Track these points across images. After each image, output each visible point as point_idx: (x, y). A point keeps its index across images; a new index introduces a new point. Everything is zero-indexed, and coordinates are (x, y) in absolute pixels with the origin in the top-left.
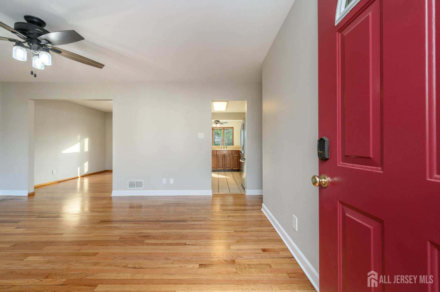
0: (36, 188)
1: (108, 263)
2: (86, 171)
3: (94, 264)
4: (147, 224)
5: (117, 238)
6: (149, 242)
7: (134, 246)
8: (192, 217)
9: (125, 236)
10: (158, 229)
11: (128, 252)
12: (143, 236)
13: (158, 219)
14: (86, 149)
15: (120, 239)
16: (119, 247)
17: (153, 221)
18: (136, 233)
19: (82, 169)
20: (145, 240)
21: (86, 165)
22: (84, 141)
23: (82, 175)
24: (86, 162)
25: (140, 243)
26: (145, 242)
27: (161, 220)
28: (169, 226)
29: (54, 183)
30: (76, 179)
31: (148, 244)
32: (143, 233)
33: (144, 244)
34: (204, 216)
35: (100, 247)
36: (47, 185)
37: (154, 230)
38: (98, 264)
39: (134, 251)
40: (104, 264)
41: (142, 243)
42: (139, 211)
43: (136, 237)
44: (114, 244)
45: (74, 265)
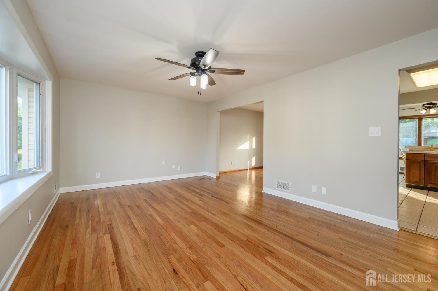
0: (220, 173)
1: (226, 262)
2: (253, 164)
3: (217, 255)
4: (278, 235)
5: (244, 239)
6: (270, 261)
7: (254, 257)
8: (342, 255)
9: (252, 240)
10: (287, 249)
11: (246, 260)
12: (268, 250)
13: (292, 235)
14: (254, 146)
15: (247, 242)
16: (242, 250)
17: (286, 235)
18: (263, 242)
19: (251, 163)
20: (266, 256)
21: (254, 159)
22: (252, 140)
23: (251, 167)
24: (254, 157)
25: (260, 256)
26: (266, 258)
27: (296, 238)
28: (302, 252)
29: (232, 172)
30: (246, 170)
31: (267, 263)
32: (270, 246)
33: (264, 260)
34: (365, 262)
35: (229, 240)
36: (229, 173)
37: (282, 247)
38: (219, 257)
39: (251, 264)
40: (223, 260)
41: (262, 257)
42: (278, 217)
43: (261, 247)
44: (240, 244)
45: (207, 248)
